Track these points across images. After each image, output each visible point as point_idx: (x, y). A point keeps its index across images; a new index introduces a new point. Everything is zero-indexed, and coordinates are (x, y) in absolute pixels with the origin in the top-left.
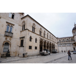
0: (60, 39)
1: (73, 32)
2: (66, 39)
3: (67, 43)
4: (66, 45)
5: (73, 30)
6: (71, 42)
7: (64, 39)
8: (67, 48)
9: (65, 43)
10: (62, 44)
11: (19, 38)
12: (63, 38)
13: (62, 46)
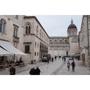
0: (52, 39)
1: (69, 32)
2: (60, 39)
3: (60, 46)
4: (59, 49)
5: (68, 29)
6: (64, 45)
7: (57, 39)
8: (60, 52)
9: (58, 46)
10: (54, 46)
11: (23, 43)
12: (55, 38)
13: (53, 49)
